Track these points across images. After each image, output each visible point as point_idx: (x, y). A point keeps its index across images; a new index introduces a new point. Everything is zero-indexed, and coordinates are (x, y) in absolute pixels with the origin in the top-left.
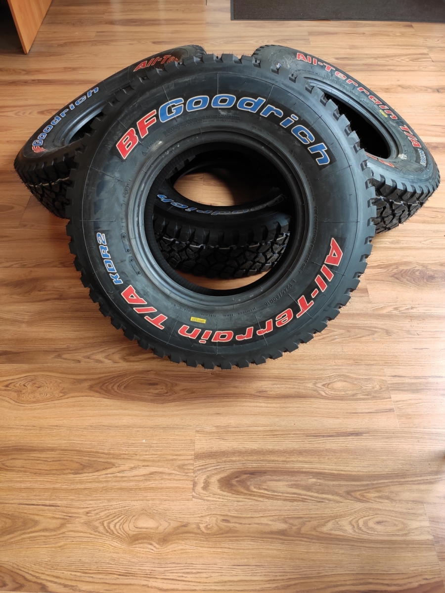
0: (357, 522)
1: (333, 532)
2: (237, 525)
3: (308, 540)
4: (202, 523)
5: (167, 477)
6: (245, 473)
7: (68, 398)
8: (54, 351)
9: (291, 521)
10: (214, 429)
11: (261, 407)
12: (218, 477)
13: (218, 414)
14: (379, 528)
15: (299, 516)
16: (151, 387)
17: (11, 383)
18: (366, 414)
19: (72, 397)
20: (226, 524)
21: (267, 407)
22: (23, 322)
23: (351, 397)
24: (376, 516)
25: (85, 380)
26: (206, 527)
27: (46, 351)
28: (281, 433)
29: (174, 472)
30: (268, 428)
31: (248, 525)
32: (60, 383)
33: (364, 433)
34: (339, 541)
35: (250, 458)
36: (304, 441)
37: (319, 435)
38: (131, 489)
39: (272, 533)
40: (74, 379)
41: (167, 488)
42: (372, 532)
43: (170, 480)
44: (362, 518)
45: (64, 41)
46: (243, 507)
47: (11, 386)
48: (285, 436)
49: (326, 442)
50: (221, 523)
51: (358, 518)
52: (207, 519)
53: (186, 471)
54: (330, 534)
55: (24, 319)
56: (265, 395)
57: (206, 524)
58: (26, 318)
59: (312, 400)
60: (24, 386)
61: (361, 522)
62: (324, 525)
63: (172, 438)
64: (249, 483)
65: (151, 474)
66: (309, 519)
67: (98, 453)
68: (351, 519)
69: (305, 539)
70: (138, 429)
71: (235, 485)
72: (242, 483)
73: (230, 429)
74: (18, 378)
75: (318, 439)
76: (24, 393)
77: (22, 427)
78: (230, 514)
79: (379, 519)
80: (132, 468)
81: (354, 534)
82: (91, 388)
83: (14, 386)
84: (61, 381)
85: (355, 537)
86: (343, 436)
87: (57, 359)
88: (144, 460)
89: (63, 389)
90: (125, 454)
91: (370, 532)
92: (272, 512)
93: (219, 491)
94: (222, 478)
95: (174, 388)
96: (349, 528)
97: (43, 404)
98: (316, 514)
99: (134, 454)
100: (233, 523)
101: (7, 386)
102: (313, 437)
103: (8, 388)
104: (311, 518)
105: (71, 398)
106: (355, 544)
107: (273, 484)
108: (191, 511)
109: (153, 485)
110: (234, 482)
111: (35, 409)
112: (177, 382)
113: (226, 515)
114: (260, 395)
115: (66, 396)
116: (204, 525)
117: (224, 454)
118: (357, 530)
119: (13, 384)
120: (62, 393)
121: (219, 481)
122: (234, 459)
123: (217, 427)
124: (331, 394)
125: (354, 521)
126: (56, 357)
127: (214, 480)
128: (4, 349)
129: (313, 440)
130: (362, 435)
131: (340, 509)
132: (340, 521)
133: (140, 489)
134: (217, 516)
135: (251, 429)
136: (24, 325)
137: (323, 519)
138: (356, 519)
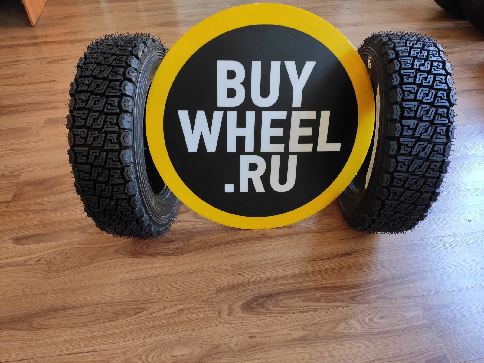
0: (364, 319)
1: (346, 331)
2: (263, 339)
3: (326, 341)
4: (232, 343)
5: (194, 311)
6: (262, 297)
7: (96, 263)
8: (79, 228)
9: (309, 328)
10: (230, 268)
11: (267, 245)
12: (240, 304)
13: (231, 256)
14: (382, 321)
15: (314, 323)
16: (169, 243)
17: (41, 258)
19: (100, 261)
20: (253, 340)
21: (271, 245)
22: (49, 210)
23: (338, 229)
24: (378, 313)
25: (110, 246)
26: (236, 345)
27: (72, 229)
28: (287, 262)
29: (199, 306)
30: (275, 260)
31: (273, 338)
32: (87, 252)
33: (354, 253)
34: (353, 337)
35: (264, 285)
36: (307, 266)
37: (317, 259)
38: (164, 326)
39: (294, 340)
40: (100, 247)
41: (195, 320)
42: (378, 326)
43: (198, 312)
44: (367, 316)
45: (64, 16)
46: (265, 324)
47: (42, 260)
48: (291, 264)
49: (324, 264)
50: (249, 340)
51: (364, 317)
52: (236, 338)
53: (211, 303)
54: (344, 333)
55: (49, 208)
56: (268, 237)
57: (235, 343)
58: (51, 207)
59: (307, 235)
60: (54, 259)
61: (367, 319)
62: (337, 327)
63: (194, 280)
64: (267, 304)
65: (179, 311)
66: (324, 324)
67: (129, 301)
68: (358, 318)
69: (323, 341)
70: (163, 278)
71: (255, 308)
72: (261, 305)
73: (243, 266)
74: (48, 254)
75: (318, 263)
76: (54, 265)
77: (55, 292)
78: (255, 331)
79: (381, 315)
80: (161, 309)
81: (363, 329)
82: (116, 252)
83: (45, 260)
84: (87, 251)
85: (365, 331)
86: (338, 257)
88: (172, 301)
89: (90, 257)
90: (154, 299)
91: (377, 326)
92: (290, 324)
93: (242, 315)
94: (243, 304)
95: (190, 242)
96: (358, 326)
97: (73, 270)
98: (329, 319)
99: (162, 297)
100: (259, 338)
101: (38, 261)
102: (313, 262)
103: (39, 263)
104: (325, 323)
105: (98, 262)
106: (367, 337)
107: (287, 302)
108: (220, 335)
109: (183, 319)
110: (254, 305)
111: (66, 275)
112: (192, 237)
113: (252, 333)
114: (263, 237)
115: (94, 261)
116: (234, 344)
117: (242, 285)
118: (365, 327)
119: (43, 259)
120: (89, 259)
121: (241, 307)
122: (251, 288)
123: (232, 266)
124: (322, 228)
125: (362, 319)
126: (81, 233)
127: (237, 306)
128: (33, 233)
129: (314, 263)
130: (352, 255)
131: (347, 312)
132: (349, 321)
133: (172, 324)
134: (244, 334)
135: (261, 263)
137: (335, 322)
138: (362, 318)
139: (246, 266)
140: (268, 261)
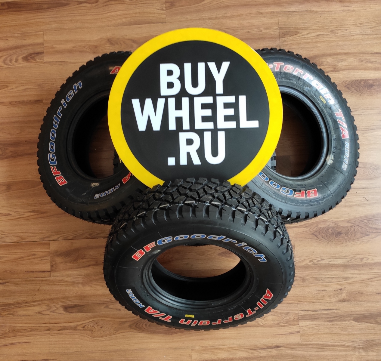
7: (119, 333)
8: (103, 303)
10: (201, 348)
11: (226, 334)
13: (202, 339)
17: (85, 326)
18: (284, 335)
21: (229, 334)
22: (79, 284)
23: (276, 325)
25: (126, 322)
27: (99, 303)
28: (237, 349)
30: (230, 346)
32: (112, 324)
33: (281, 346)
36: (249, 353)
37: (257, 348)
40: (120, 321)
47: (86, 327)
48: (239, 350)
49: (260, 352)
55: (79, 281)
58: (80, 280)
59: (255, 328)
60: (93, 327)
63: (179, 354)
70: (161, 350)
73: (210, 348)
74: (88, 322)
75: (257, 351)
76: (94, 332)
77: (99, 351)
82: (130, 326)
83: (88, 327)
86: (270, 348)
87: (106, 309)
89: (115, 328)
97: (106, 337)
101: (84, 327)
102: (254, 350)
103: (85, 329)
105: (121, 334)
111: (103, 341)
119: (86, 326)
120: (115, 330)
123: (203, 347)
124: (266, 323)
126: (105, 307)
130: (280, 348)
135: (221, 347)
136: (80, 286)
139: (212, 348)
140: (226, 346)
